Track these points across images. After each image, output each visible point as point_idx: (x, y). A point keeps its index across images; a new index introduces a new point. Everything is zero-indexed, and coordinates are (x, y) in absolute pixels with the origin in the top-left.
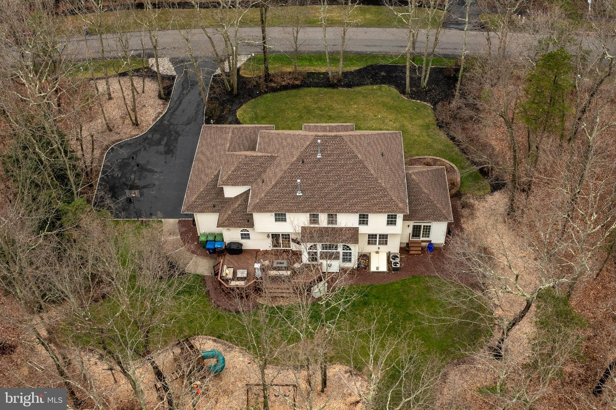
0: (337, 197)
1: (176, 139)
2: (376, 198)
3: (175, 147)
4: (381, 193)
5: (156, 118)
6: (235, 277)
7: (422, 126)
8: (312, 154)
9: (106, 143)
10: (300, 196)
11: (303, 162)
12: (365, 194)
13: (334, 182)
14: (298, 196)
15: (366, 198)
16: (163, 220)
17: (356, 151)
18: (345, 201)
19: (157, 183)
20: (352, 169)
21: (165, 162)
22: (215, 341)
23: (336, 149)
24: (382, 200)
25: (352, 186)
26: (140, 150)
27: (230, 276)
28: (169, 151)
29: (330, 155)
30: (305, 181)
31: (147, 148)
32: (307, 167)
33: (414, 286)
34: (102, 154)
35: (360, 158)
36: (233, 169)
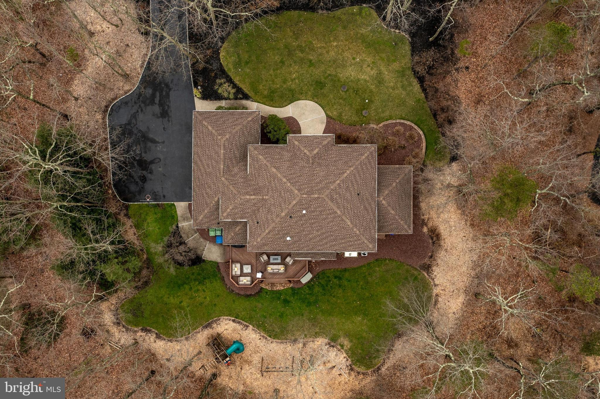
0: (321, 240)
1: (168, 95)
2: (351, 242)
3: (168, 106)
4: (355, 238)
5: (143, 63)
6: (242, 274)
7: (398, 71)
8: (299, 211)
9: (104, 104)
10: (290, 240)
11: (291, 217)
12: (342, 239)
13: (317, 231)
14: (288, 241)
15: (343, 241)
16: (175, 203)
17: (336, 209)
18: (326, 243)
19: (161, 157)
20: (332, 221)
21: (164, 128)
22: (234, 321)
23: (319, 207)
24: (356, 242)
25: (332, 233)
26: (138, 111)
27: (239, 273)
28: (164, 114)
29: (313, 212)
30: (293, 230)
31: (144, 109)
32: (294, 220)
33: (377, 269)
34: (103, 118)
35: (339, 214)
36: (231, 208)
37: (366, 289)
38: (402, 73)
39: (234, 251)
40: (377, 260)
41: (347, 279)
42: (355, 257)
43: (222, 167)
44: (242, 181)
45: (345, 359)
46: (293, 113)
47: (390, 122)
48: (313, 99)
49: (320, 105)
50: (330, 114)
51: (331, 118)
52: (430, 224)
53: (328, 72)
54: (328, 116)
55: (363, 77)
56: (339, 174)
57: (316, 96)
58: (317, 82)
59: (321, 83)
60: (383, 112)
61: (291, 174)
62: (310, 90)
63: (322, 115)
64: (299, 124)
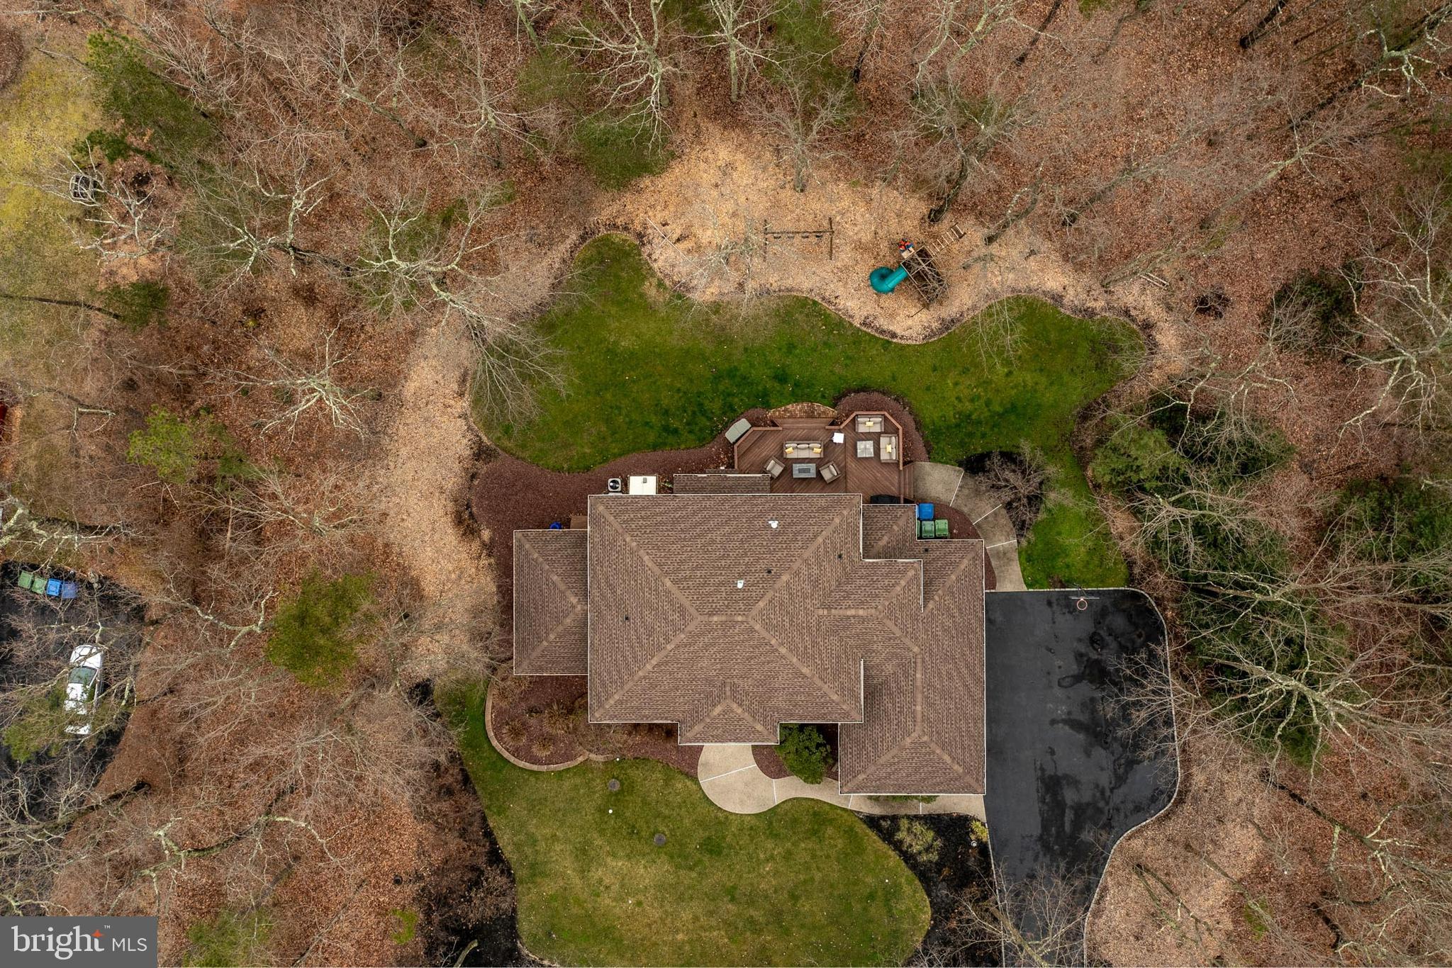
0: (706, 520)
2: (642, 518)
3: (1043, 802)
4: (633, 526)
5: (1102, 898)
6: (875, 438)
8: (753, 585)
9: (1188, 808)
10: (772, 519)
11: (769, 572)
13: (713, 541)
14: (776, 519)
15: (659, 519)
16: (1025, 589)
17: (674, 589)
18: (694, 513)
19: (1058, 692)
20: (682, 562)
21: (1052, 753)
22: (894, 335)
23: (709, 594)
24: (632, 516)
25: (683, 536)
26: (1112, 790)
27: (884, 440)
28: (1052, 785)
29: (722, 584)
30: (765, 543)
31: (1098, 794)
32: (762, 565)
33: (588, 451)
34: (1188, 777)
35: (667, 579)
36: (898, 588)
37: (611, 407)
38: (537, 871)
39: (894, 486)
40: (588, 469)
41: (652, 427)
42: (634, 475)
43: (918, 676)
44: (875, 646)
45: (654, 257)
46: (771, 786)
47: (561, 767)
48: (727, 818)
49: (712, 804)
50: (689, 783)
51: (687, 775)
52: (476, 545)
53: (694, 875)
54: (695, 779)
55: (620, 864)
56: (667, 663)
57: (720, 823)
58: (719, 853)
59: (711, 852)
60: (576, 788)
61: (768, 663)
62: (734, 835)
63: (706, 781)
64: (758, 762)
